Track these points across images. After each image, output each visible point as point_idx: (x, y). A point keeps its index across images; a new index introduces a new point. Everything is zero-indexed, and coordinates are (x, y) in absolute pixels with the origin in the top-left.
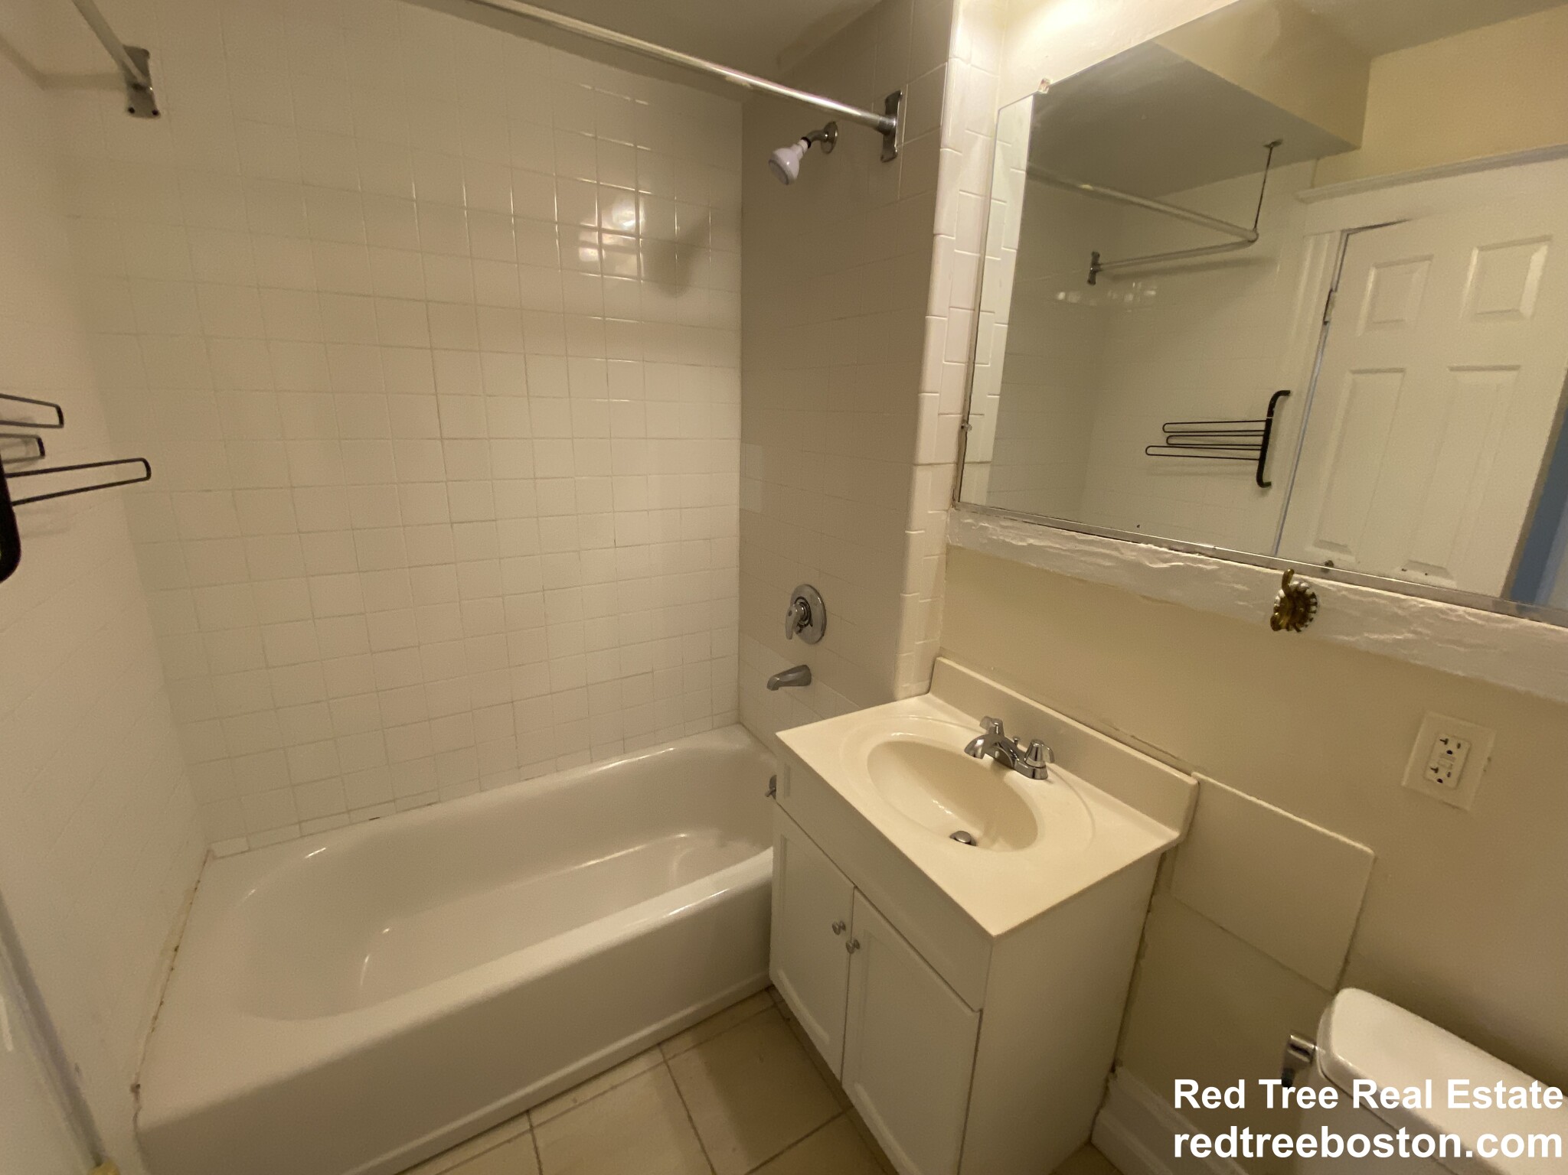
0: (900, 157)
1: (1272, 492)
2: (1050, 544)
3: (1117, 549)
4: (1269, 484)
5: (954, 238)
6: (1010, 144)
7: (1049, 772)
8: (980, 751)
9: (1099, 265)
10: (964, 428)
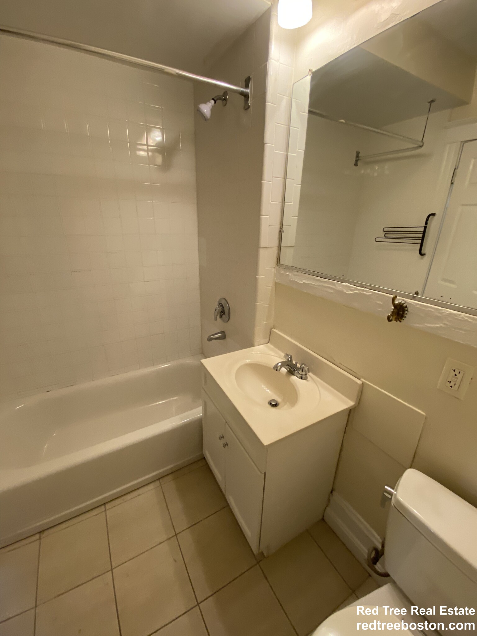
0: (251, 108)
1: (426, 257)
2: (311, 283)
3: (335, 285)
4: (424, 254)
5: (274, 145)
6: (300, 100)
7: (308, 376)
8: (279, 368)
9: (359, 157)
10: (281, 231)
